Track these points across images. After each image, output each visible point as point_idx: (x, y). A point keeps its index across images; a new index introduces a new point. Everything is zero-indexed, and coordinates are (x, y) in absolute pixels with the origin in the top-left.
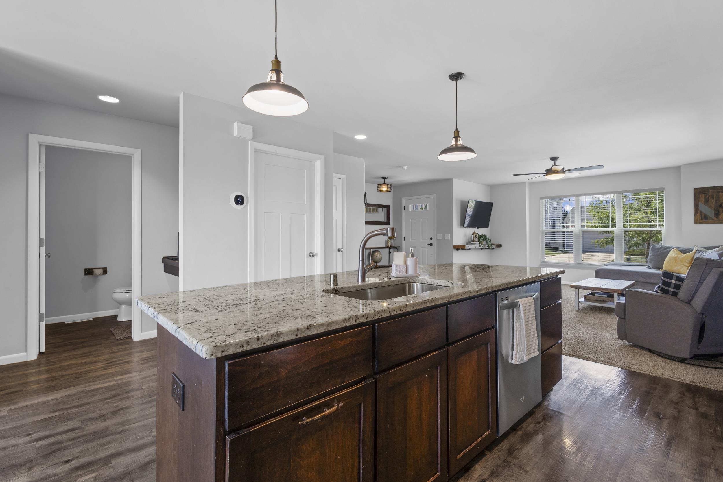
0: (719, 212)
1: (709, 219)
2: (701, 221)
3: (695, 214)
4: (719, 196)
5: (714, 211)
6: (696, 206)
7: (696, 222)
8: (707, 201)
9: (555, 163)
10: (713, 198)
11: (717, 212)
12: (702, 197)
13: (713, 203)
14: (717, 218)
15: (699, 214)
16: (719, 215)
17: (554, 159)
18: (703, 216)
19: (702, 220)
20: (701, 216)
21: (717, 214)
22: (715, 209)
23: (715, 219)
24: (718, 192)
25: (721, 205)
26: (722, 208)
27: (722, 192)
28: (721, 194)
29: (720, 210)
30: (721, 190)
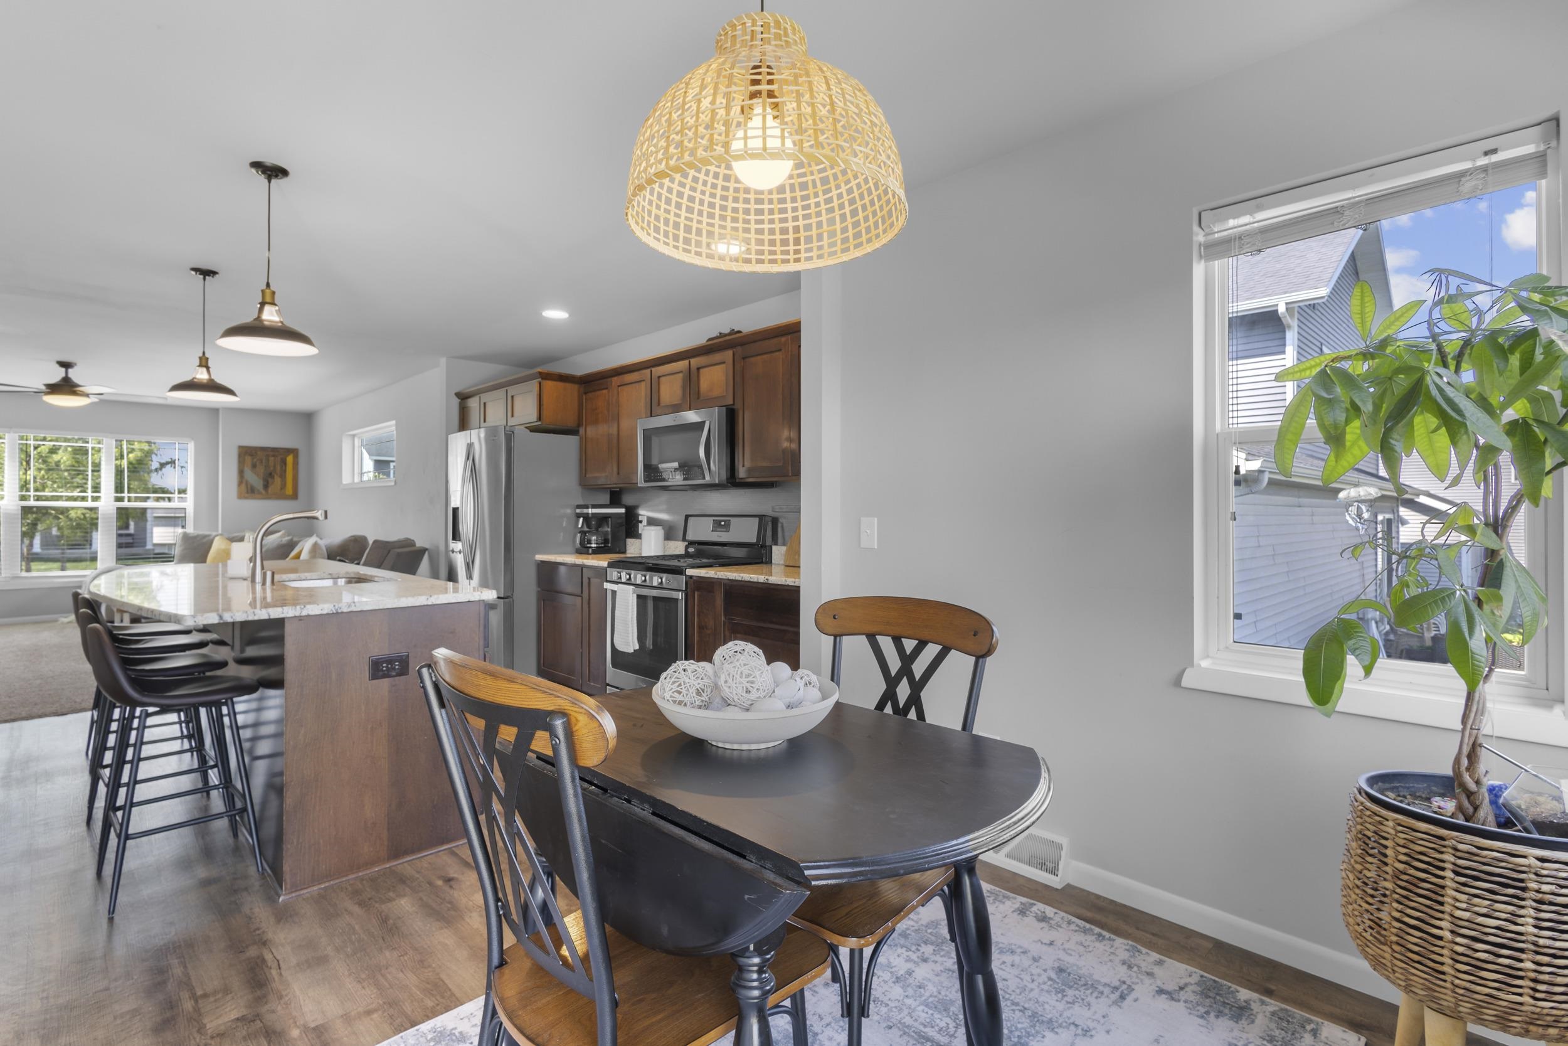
0: (268, 483)
1: (255, 492)
2: (246, 495)
3: (240, 483)
4: (268, 460)
5: (262, 483)
6: (241, 472)
7: (240, 496)
8: (254, 466)
9: (67, 373)
10: (262, 462)
11: (266, 483)
12: (248, 459)
13: (261, 469)
14: (266, 491)
15: (243, 486)
16: (268, 487)
17: (66, 365)
18: (249, 487)
19: (248, 493)
20: (247, 487)
21: (266, 486)
22: (263, 479)
23: (263, 492)
24: (268, 456)
25: (270, 474)
26: (273, 477)
27: (273, 456)
28: (272, 459)
29: (270, 480)
30: (272, 453)
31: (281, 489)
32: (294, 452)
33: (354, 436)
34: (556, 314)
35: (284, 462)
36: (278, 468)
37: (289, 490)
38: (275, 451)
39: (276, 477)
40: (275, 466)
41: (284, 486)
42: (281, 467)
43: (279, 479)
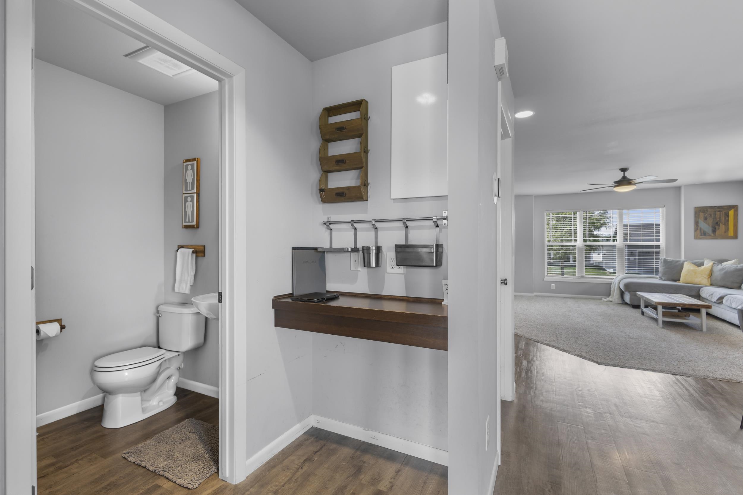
0: (715, 229)
1: (707, 235)
2: (700, 237)
3: (696, 230)
4: (716, 215)
5: (711, 228)
6: (697, 223)
7: (696, 238)
8: (706, 219)
9: (624, 174)
10: (711, 216)
11: (714, 229)
12: (702, 215)
13: (710, 220)
14: (714, 234)
15: (698, 231)
16: (716, 231)
17: (624, 170)
18: (702, 232)
19: (701, 235)
20: (701, 232)
21: (714, 231)
22: (712, 226)
23: (712, 235)
24: (715, 211)
25: (717, 223)
26: (719, 225)
27: (719, 211)
28: (718, 213)
29: (717, 227)
30: (718, 210)
31: (725, 232)
32: (735, 208)
35: (727, 215)
36: (723, 218)
37: (731, 233)
38: (720, 208)
39: (721, 224)
40: (720, 218)
41: (727, 230)
42: (725, 218)
43: (724, 226)
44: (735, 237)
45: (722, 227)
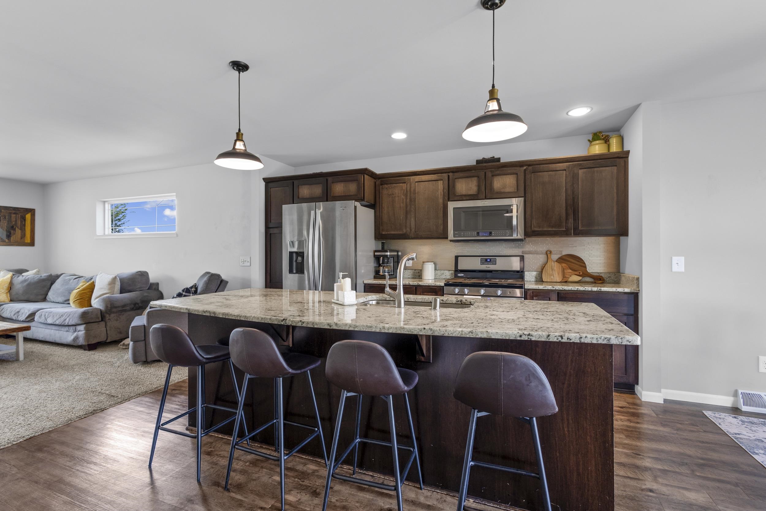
0: (10, 233)
4: (11, 217)
5: (5, 233)
10: (5, 218)
11: (9, 234)
13: (5, 223)
14: (8, 240)
16: (11, 237)
21: (9, 236)
22: (6, 230)
23: (7, 241)
24: (11, 213)
25: (12, 227)
26: (15, 230)
27: (14, 214)
28: (13, 216)
29: (12, 232)
30: (14, 212)
31: (21, 238)
32: (32, 211)
33: (104, 202)
34: (399, 136)
35: (24, 219)
36: (19, 223)
37: (28, 240)
38: (16, 210)
39: (17, 229)
40: (16, 221)
41: (23, 236)
42: (21, 222)
43: (20, 231)
44: (32, 244)
45: (18, 232)
